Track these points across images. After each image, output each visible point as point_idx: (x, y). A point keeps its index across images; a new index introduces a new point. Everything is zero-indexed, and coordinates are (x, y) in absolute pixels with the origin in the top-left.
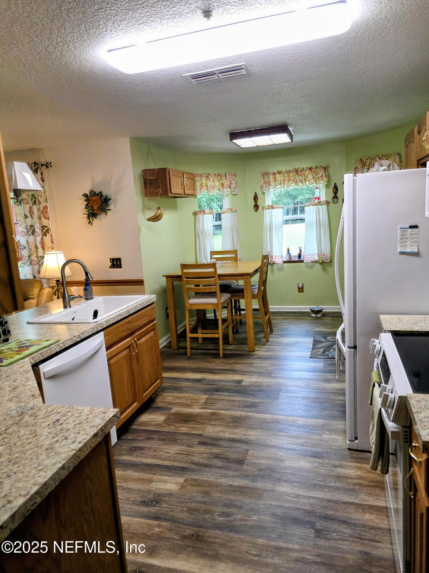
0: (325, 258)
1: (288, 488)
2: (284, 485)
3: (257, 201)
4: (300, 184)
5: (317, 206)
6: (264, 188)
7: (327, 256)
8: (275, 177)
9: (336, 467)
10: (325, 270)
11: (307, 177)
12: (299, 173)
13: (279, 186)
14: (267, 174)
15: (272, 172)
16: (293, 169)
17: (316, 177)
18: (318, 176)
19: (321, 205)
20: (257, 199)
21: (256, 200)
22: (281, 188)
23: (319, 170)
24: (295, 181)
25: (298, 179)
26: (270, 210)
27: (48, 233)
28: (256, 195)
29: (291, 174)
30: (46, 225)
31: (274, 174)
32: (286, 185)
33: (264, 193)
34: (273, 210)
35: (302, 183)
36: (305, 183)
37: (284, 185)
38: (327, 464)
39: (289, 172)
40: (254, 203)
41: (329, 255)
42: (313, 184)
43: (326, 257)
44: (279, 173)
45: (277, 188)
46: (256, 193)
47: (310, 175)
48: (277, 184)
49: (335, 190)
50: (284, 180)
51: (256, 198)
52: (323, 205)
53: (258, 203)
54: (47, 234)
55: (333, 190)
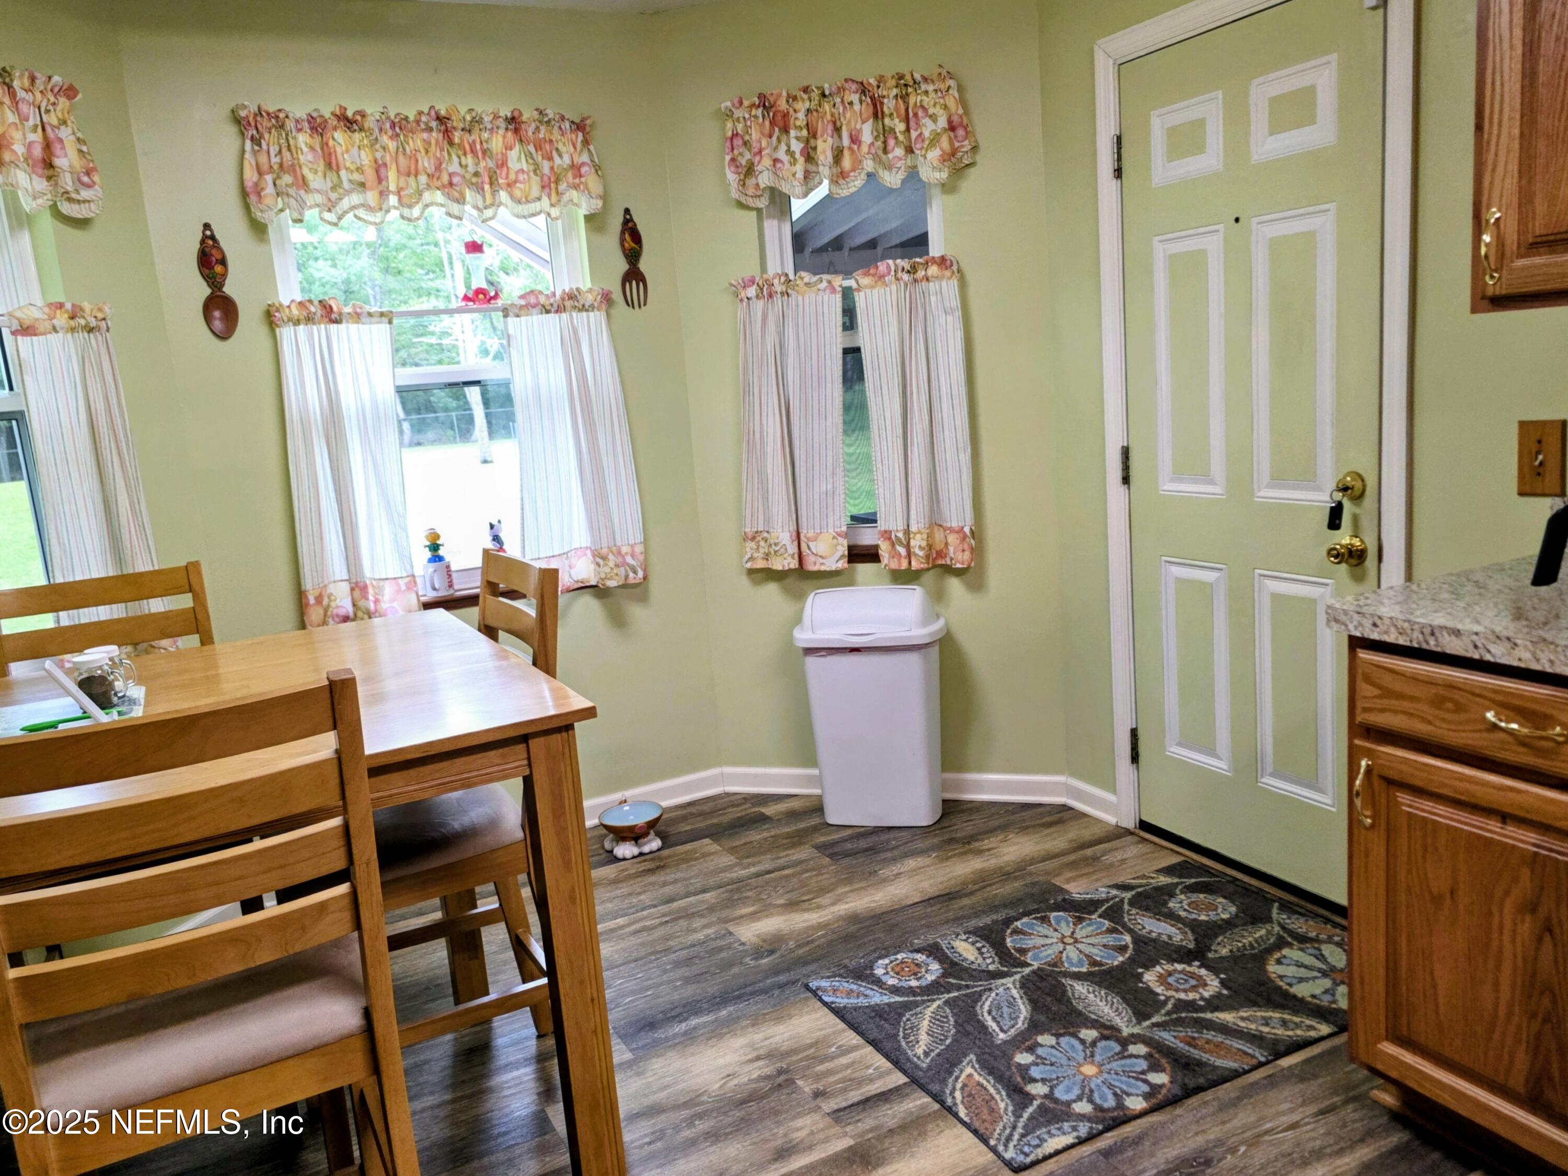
0: (625, 563)
3: (224, 275)
4: (469, 195)
5: (564, 315)
6: (268, 201)
7: (633, 556)
8: (324, 145)
10: (618, 620)
11: (503, 164)
12: (457, 136)
13: (355, 199)
14: (278, 121)
15: (299, 111)
16: (420, 113)
17: (546, 166)
18: (557, 160)
19: (583, 309)
20: (223, 262)
21: (218, 269)
22: (361, 213)
23: (556, 135)
24: (445, 179)
25: (454, 167)
26: (319, 330)
28: (213, 237)
29: (416, 142)
31: (317, 126)
32: (393, 200)
33: (259, 229)
34: (333, 327)
35: (480, 189)
36: (494, 193)
37: (383, 194)
39: (399, 126)
40: (205, 291)
41: (639, 549)
42: (539, 199)
43: (629, 560)
44: (349, 123)
45: (346, 203)
46: (207, 226)
47: (513, 154)
48: (346, 185)
49: (629, 243)
50: (379, 168)
51: (216, 255)
52: (592, 308)
53: (229, 289)
55: (622, 241)
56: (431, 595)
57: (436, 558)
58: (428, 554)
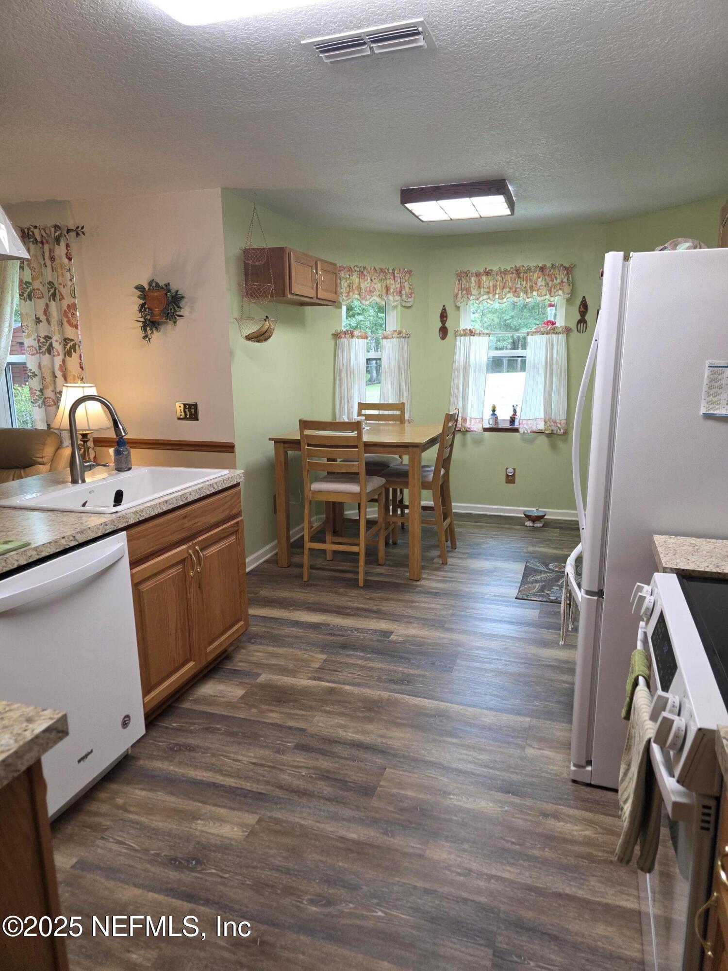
0: (557, 426)
1: (450, 853)
2: (443, 846)
3: (446, 321)
4: (522, 294)
5: (549, 336)
6: (459, 299)
7: (560, 424)
8: (479, 280)
9: (546, 815)
10: (554, 447)
11: (536, 284)
12: (521, 275)
13: (485, 297)
14: (466, 274)
15: (474, 271)
16: (512, 268)
17: (550, 284)
18: (555, 281)
19: (556, 333)
20: (446, 317)
21: (445, 319)
22: (488, 301)
23: (557, 271)
24: (514, 289)
25: (518, 286)
26: (467, 338)
27: (75, 351)
28: (445, 309)
29: (508, 277)
30: (71, 338)
31: (478, 275)
32: (497, 296)
33: (458, 308)
34: (472, 337)
35: (526, 293)
36: (531, 293)
37: (494, 295)
38: (530, 808)
39: (504, 273)
40: (440, 325)
41: (564, 422)
42: (545, 295)
43: (559, 425)
44: (487, 273)
45: (481, 299)
46: (444, 306)
47: (540, 280)
48: (482, 293)
49: (582, 309)
50: (495, 286)
51: (445, 315)
52: (560, 333)
53: (447, 325)
54: (73, 353)
55: (580, 308)
56: (487, 425)
57: (494, 414)
58: (491, 412)
